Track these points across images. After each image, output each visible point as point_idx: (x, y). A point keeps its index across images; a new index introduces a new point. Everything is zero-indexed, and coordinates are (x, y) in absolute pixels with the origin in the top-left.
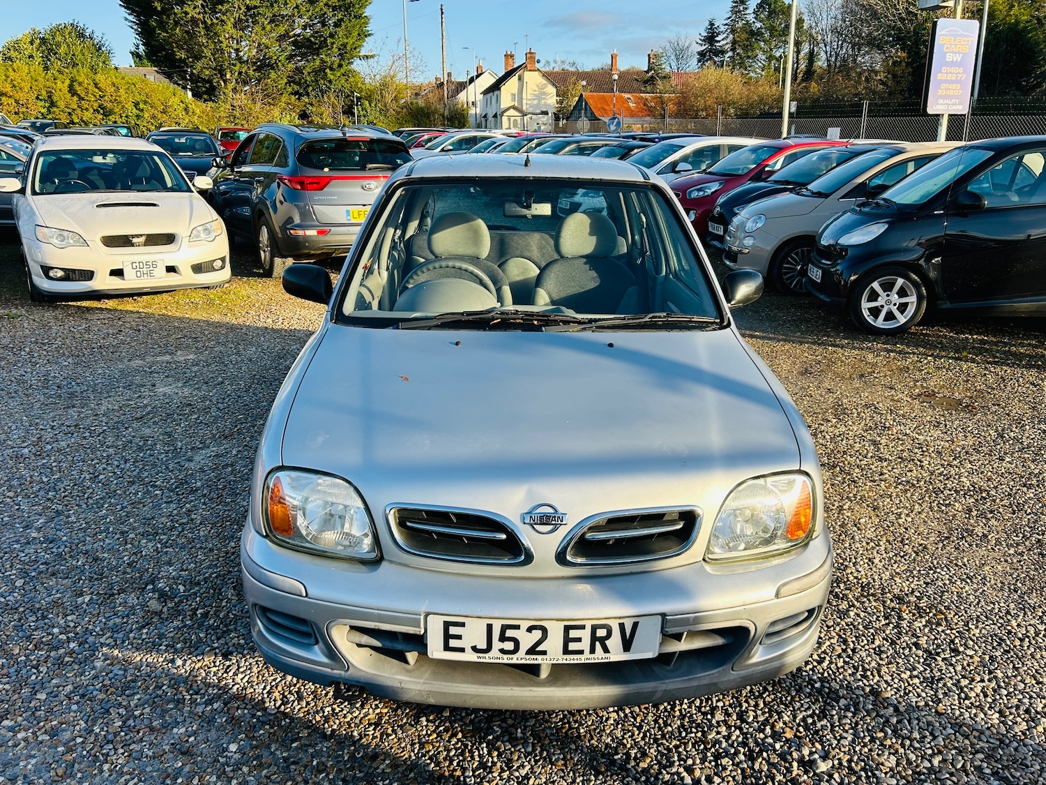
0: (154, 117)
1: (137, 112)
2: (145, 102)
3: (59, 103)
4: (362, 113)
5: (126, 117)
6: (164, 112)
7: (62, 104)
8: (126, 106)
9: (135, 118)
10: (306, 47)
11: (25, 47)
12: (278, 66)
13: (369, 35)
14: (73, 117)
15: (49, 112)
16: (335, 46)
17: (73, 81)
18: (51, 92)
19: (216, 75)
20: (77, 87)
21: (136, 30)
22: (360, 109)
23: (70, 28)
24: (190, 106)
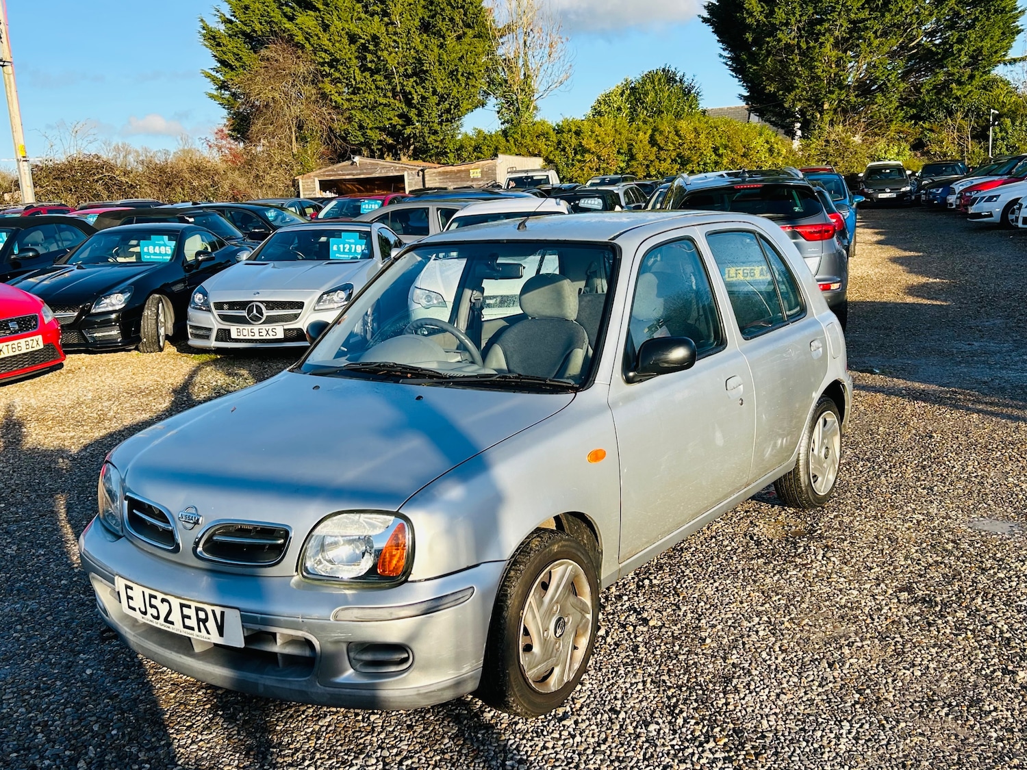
0: (733, 162)
1: (717, 158)
2: (726, 147)
3: (637, 156)
4: (999, 135)
5: (704, 164)
6: (744, 155)
7: (640, 156)
8: (705, 153)
9: (713, 165)
10: (928, 59)
11: (615, 99)
12: (887, 87)
13: (1019, 32)
14: (651, 169)
15: (628, 166)
16: (963, 53)
17: (655, 130)
18: (632, 145)
19: (810, 106)
20: (658, 137)
21: (730, 66)
22: (998, 130)
23: (661, 73)
24: (775, 146)
